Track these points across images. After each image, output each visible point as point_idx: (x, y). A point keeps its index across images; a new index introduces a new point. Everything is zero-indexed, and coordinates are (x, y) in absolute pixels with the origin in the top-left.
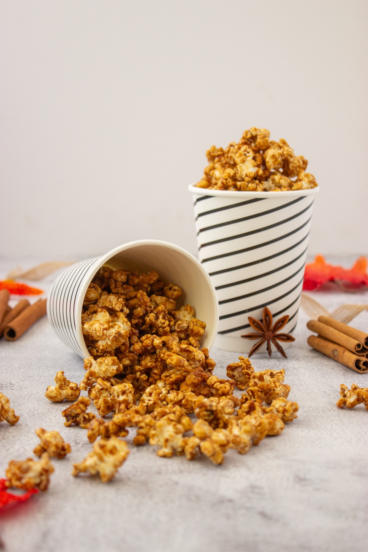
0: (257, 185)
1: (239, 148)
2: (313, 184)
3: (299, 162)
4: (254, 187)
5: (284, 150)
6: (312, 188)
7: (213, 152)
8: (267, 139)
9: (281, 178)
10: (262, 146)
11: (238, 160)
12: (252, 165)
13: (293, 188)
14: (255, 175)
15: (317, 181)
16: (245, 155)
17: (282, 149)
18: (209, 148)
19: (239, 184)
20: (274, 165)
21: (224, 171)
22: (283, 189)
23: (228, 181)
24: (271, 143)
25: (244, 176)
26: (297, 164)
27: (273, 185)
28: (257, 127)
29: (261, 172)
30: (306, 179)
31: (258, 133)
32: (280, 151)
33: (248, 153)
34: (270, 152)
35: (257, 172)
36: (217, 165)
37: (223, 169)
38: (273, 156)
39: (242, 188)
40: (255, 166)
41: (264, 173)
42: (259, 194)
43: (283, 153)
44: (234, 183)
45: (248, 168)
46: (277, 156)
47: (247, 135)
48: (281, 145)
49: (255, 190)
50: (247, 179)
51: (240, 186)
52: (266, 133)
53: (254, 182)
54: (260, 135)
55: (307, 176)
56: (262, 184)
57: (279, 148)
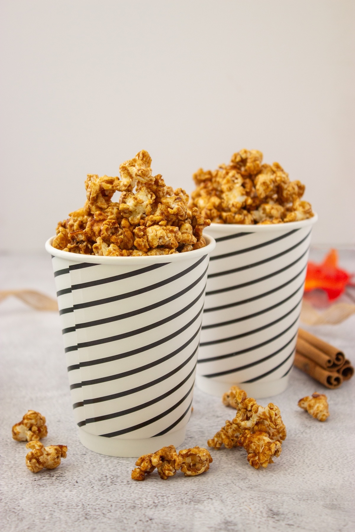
0: (245, 215)
1: (227, 173)
2: (309, 214)
3: (294, 188)
4: (241, 218)
5: (276, 176)
6: (307, 218)
7: (200, 175)
8: (258, 162)
9: (272, 208)
10: (253, 171)
11: (224, 187)
12: (239, 194)
13: (285, 220)
14: (243, 204)
15: (314, 211)
16: (233, 181)
17: (275, 175)
18: (195, 170)
19: (224, 214)
20: (266, 192)
21: (209, 200)
22: (274, 221)
23: (212, 211)
24: (263, 166)
25: (230, 206)
26: (292, 191)
27: (264, 215)
28: (248, 149)
29: (250, 201)
30: (301, 209)
31: (248, 155)
32: (273, 177)
33: (237, 179)
34: (261, 179)
35: (246, 201)
36: (203, 192)
37: (209, 197)
38: (264, 183)
39: (228, 219)
40: (243, 195)
41: (254, 202)
42: (247, 227)
43: (275, 179)
44: (219, 213)
45: (235, 197)
46: (268, 183)
47: (236, 158)
48: (274, 169)
49: (242, 222)
50: (233, 209)
51: (226, 218)
52: (257, 155)
53: (242, 212)
54: (251, 158)
55: (303, 205)
56: (251, 214)
57: (272, 173)
